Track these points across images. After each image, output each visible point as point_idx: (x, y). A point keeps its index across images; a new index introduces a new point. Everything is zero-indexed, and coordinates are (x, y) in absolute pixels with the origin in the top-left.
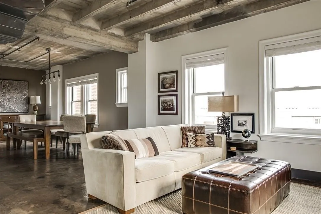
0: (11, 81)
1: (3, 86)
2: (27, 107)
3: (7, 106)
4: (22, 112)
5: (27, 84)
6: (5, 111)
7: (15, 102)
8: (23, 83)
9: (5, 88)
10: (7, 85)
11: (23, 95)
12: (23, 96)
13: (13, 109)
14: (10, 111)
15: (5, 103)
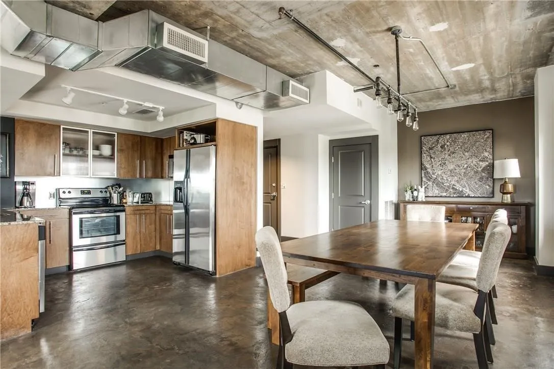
0: (455, 134)
1: (441, 147)
2: (489, 186)
3: (448, 185)
4: (479, 197)
5: (491, 136)
6: (444, 194)
7: (464, 176)
8: (480, 134)
9: (445, 149)
10: (448, 144)
11: (480, 161)
12: (481, 163)
13: (460, 190)
14: (454, 193)
15: (445, 179)
